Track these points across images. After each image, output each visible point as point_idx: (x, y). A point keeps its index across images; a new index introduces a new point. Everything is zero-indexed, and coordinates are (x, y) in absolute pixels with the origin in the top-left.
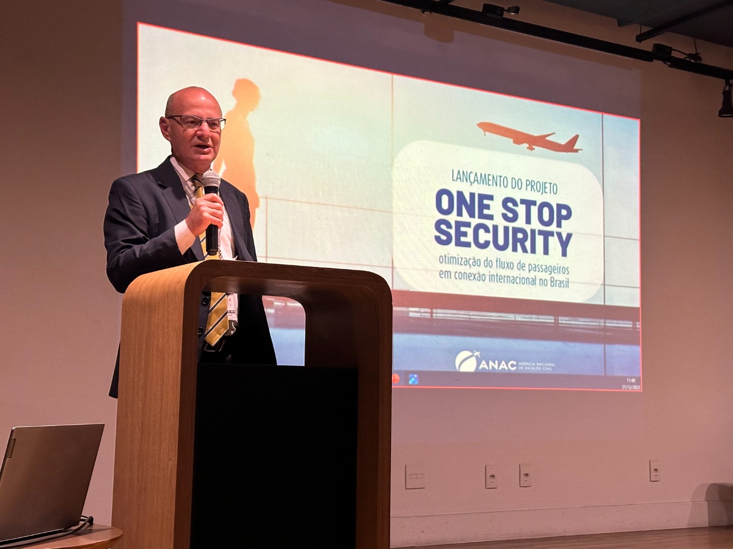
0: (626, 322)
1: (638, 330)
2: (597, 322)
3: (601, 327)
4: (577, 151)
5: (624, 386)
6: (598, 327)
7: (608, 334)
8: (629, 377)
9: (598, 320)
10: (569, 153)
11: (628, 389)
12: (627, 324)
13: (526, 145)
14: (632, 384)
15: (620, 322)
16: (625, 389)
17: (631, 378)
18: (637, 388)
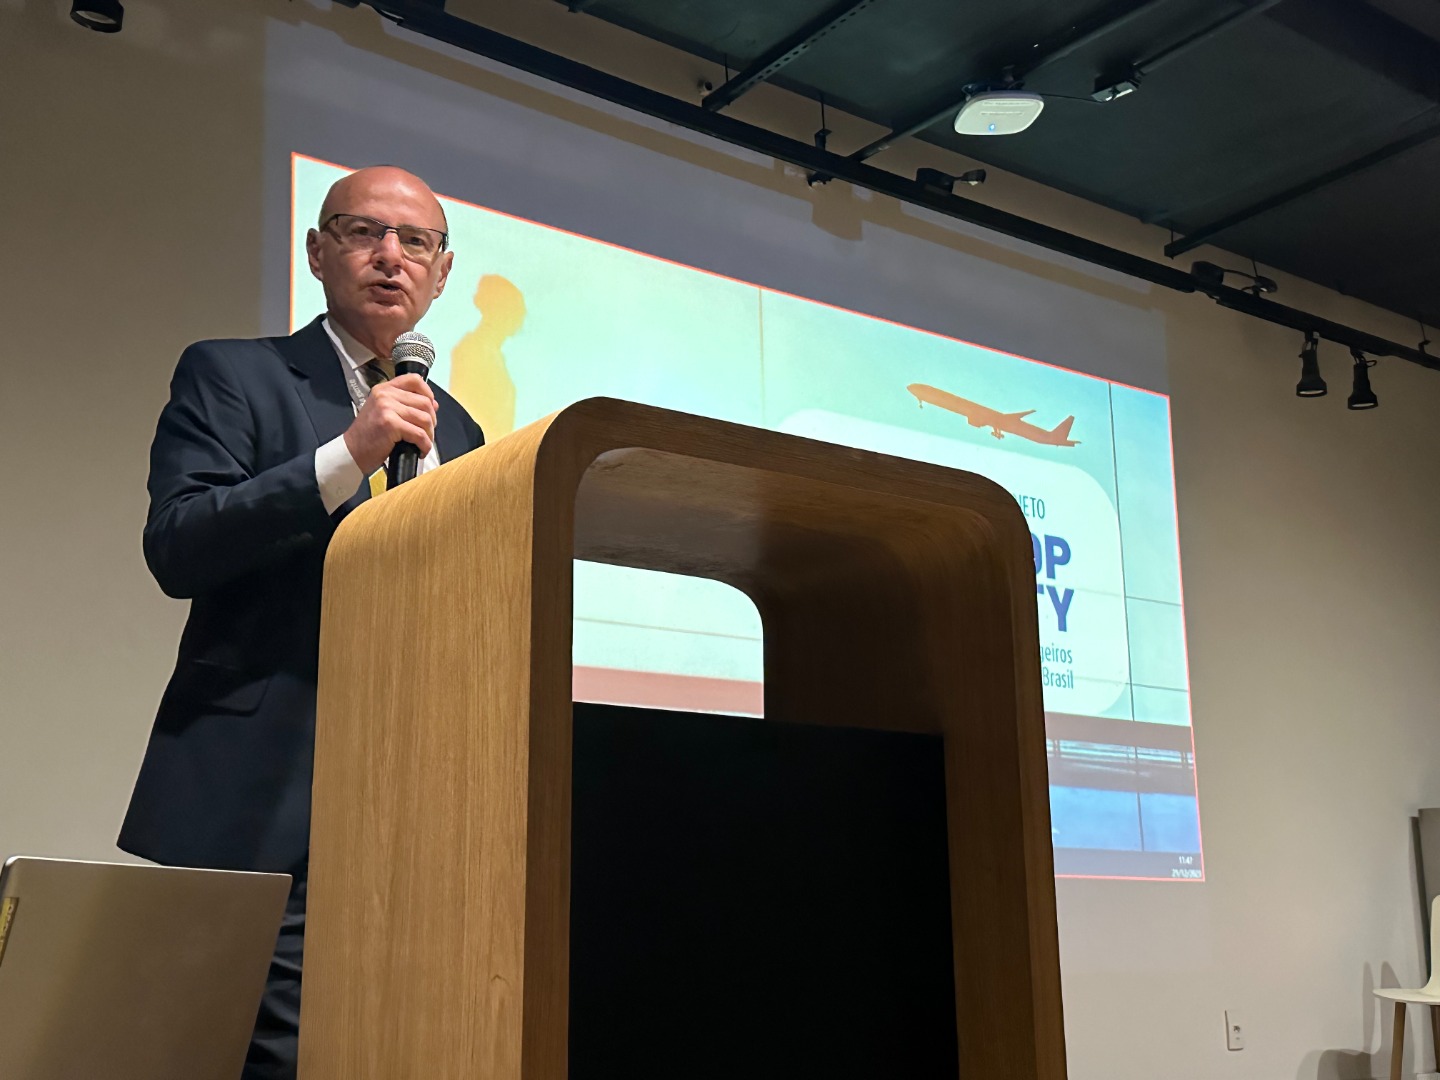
0: (1171, 753)
1: (1191, 768)
2: (1123, 752)
3: (1131, 762)
4: (1072, 444)
5: (1175, 871)
6: (1125, 762)
7: (1142, 774)
8: (1181, 855)
9: (1124, 749)
10: (1060, 447)
11: (1182, 877)
12: (1174, 757)
13: (990, 429)
14: (1188, 867)
15: (1160, 752)
16: (1177, 877)
17: (1186, 856)
18: (1196, 876)
